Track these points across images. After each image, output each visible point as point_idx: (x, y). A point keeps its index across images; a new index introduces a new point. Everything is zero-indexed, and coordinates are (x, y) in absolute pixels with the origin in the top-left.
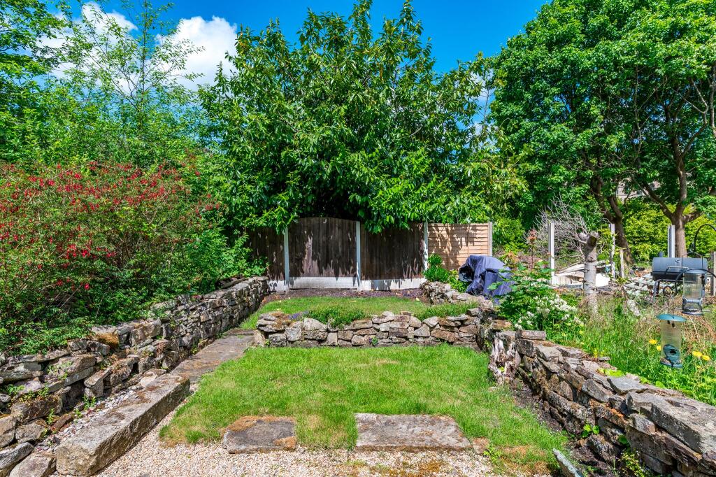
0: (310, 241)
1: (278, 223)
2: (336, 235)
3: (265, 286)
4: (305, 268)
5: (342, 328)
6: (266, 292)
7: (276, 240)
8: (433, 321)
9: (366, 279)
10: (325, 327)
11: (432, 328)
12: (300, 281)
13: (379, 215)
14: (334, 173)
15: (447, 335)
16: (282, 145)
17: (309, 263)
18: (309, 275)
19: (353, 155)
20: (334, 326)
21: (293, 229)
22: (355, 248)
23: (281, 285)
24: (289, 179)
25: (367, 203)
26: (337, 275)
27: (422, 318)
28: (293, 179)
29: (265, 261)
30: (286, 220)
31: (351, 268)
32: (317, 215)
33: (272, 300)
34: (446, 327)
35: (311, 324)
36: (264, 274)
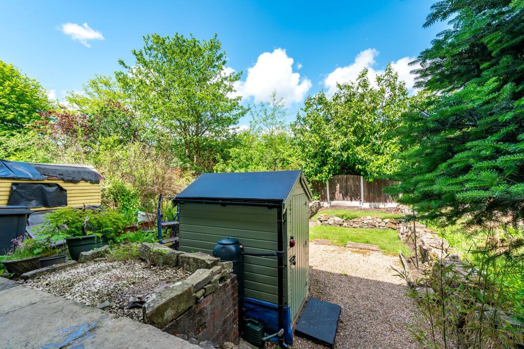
0: (338, 185)
1: (324, 179)
2: (351, 182)
3: (319, 204)
4: (336, 197)
5: (349, 221)
6: (320, 207)
7: (324, 186)
8: (387, 220)
9: (367, 202)
10: (342, 220)
11: (386, 223)
12: (334, 203)
13: (371, 174)
14: (348, 157)
15: (393, 226)
16: (325, 148)
17: (338, 195)
18: (338, 200)
19: (357, 148)
20: (346, 220)
21: (330, 181)
22: (360, 188)
23: (326, 204)
24: (328, 161)
25: (365, 168)
26: (351, 200)
27: (383, 219)
28: (330, 160)
29: (319, 194)
30: (327, 178)
31: (359, 197)
32: (341, 174)
33: (322, 210)
34: (392, 223)
35: (337, 219)
36: (319, 199)
